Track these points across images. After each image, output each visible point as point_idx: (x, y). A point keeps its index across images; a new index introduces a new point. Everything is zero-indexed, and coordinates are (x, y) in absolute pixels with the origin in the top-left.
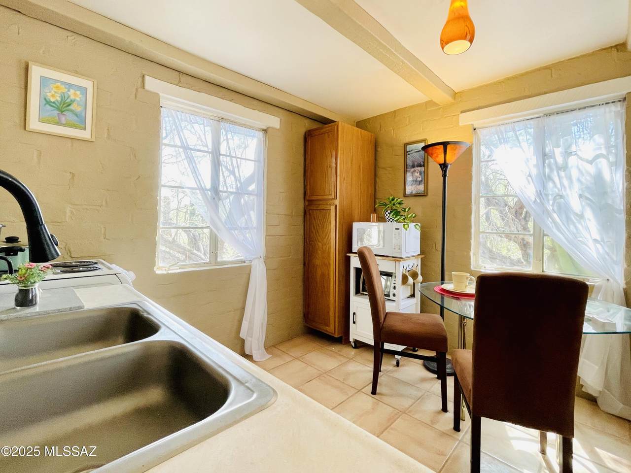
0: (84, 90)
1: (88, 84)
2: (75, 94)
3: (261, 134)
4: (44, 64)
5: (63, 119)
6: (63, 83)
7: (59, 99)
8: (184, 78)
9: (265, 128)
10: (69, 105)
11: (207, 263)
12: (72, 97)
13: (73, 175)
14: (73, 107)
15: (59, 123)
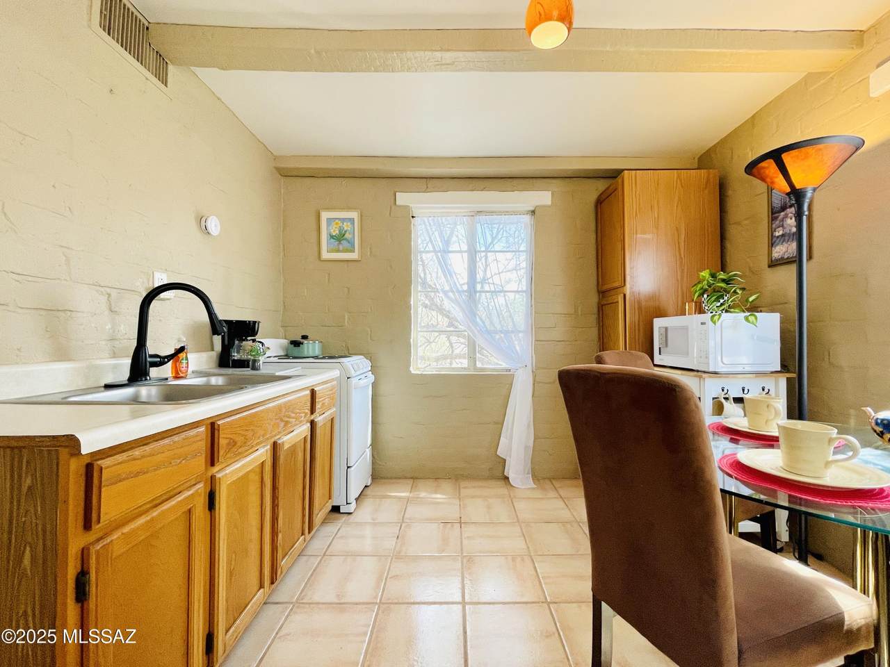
0: (352, 220)
1: (354, 215)
2: (347, 226)
3: (527, 219)
4: (328, 209)
5: (341, 248)
6: (339, 219)
7: (337, 232)
8: (431, 183)
9: (533, 209)
10: (344, 235)
11: (465, 369)
12: (346, 228)
13: (349, 289)
14: (347, 236)
15: (338, 251)
